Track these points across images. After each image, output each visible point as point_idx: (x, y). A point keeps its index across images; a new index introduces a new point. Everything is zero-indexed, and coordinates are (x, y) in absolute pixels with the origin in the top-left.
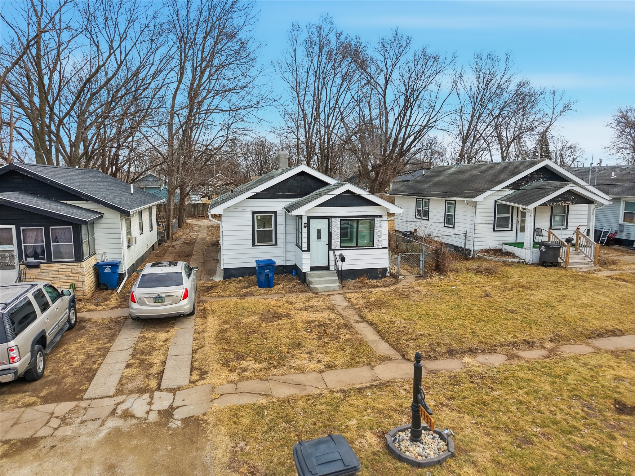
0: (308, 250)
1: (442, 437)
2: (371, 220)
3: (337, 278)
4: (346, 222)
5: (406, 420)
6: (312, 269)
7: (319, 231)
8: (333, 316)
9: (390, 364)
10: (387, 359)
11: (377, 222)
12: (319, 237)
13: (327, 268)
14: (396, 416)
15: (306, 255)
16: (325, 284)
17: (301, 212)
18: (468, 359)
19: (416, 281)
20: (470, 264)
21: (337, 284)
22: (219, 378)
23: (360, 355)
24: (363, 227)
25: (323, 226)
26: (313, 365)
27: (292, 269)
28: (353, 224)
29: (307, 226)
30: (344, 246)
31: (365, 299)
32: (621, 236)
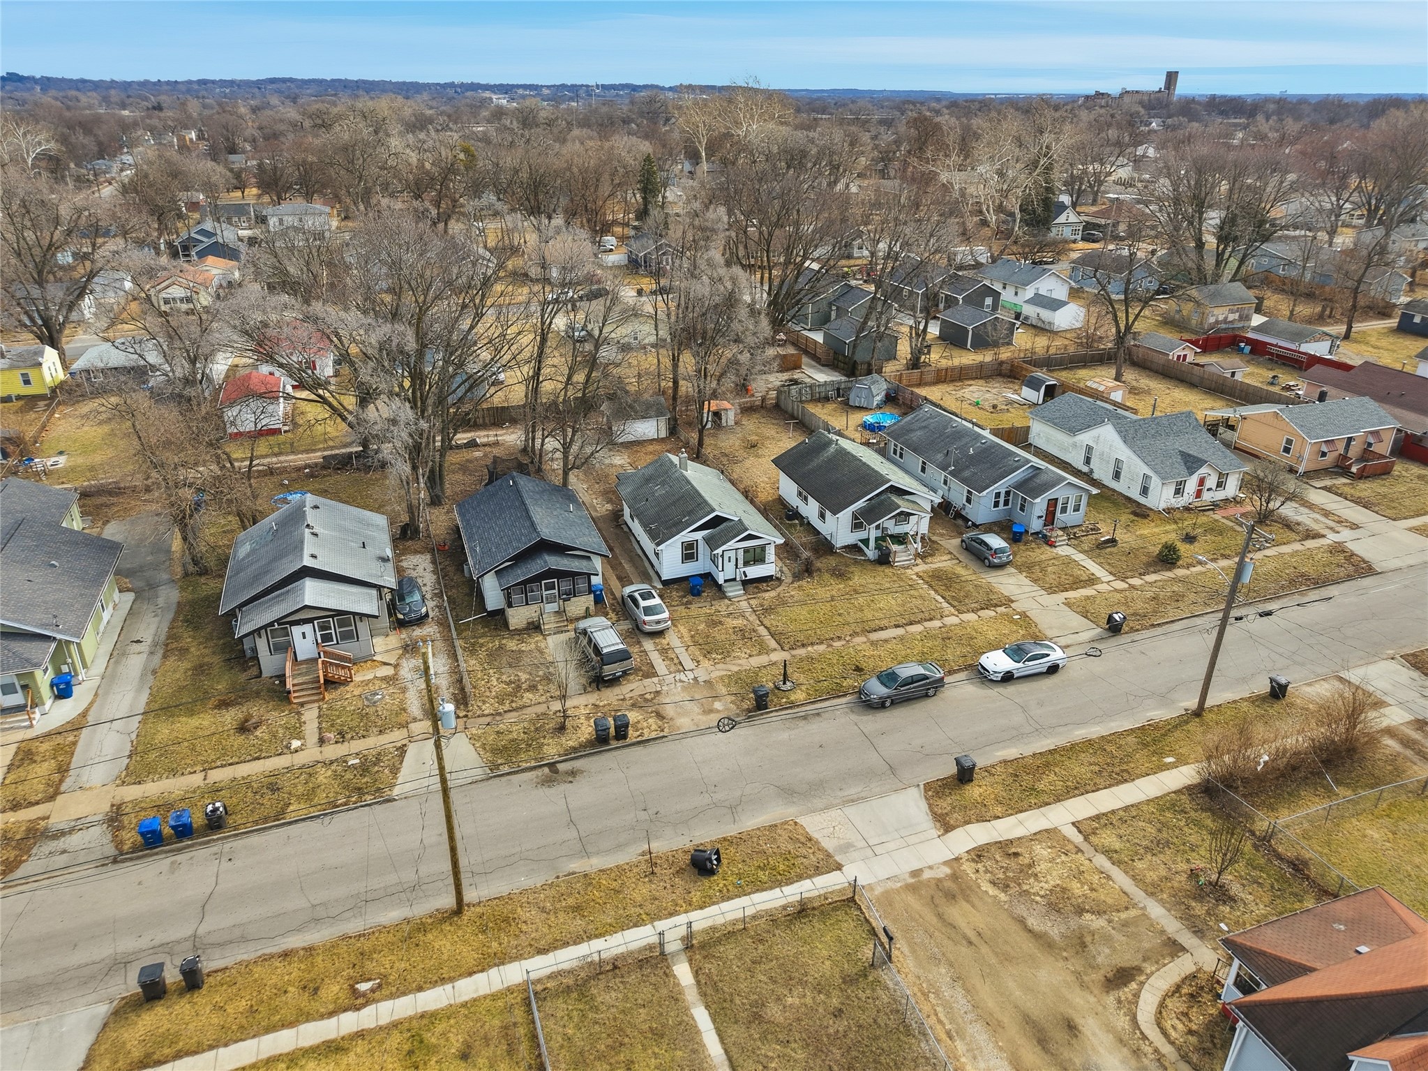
0: (723, 570)
1: (793, 683)
2: (763, 548)
3: (742, 588)
4: (746, 551)
5: (782, 678)
6: (726, 581)
7: (730, 558)
8: (745, 622)
9: (776, 653)
10: (775, 650)
11: (768, 546)
12: (730, 562)
13: (734, 580)
14: (778, 677)
15: (721, 574)
16: (734, 591)
17: (719, 551)
18: (809, 648)
19: (792, 583)
20: (832, 561)
21: (742, 592)
22: (706, 663)
23: (763, 650)
24: (758, 551)
25: (732, 554)
26: (743, 655)
27: (708, 577)
28: (752, 551)
29: (722, 556)
30: (746, 564)
31: (762, 606)
32: (963, 513)
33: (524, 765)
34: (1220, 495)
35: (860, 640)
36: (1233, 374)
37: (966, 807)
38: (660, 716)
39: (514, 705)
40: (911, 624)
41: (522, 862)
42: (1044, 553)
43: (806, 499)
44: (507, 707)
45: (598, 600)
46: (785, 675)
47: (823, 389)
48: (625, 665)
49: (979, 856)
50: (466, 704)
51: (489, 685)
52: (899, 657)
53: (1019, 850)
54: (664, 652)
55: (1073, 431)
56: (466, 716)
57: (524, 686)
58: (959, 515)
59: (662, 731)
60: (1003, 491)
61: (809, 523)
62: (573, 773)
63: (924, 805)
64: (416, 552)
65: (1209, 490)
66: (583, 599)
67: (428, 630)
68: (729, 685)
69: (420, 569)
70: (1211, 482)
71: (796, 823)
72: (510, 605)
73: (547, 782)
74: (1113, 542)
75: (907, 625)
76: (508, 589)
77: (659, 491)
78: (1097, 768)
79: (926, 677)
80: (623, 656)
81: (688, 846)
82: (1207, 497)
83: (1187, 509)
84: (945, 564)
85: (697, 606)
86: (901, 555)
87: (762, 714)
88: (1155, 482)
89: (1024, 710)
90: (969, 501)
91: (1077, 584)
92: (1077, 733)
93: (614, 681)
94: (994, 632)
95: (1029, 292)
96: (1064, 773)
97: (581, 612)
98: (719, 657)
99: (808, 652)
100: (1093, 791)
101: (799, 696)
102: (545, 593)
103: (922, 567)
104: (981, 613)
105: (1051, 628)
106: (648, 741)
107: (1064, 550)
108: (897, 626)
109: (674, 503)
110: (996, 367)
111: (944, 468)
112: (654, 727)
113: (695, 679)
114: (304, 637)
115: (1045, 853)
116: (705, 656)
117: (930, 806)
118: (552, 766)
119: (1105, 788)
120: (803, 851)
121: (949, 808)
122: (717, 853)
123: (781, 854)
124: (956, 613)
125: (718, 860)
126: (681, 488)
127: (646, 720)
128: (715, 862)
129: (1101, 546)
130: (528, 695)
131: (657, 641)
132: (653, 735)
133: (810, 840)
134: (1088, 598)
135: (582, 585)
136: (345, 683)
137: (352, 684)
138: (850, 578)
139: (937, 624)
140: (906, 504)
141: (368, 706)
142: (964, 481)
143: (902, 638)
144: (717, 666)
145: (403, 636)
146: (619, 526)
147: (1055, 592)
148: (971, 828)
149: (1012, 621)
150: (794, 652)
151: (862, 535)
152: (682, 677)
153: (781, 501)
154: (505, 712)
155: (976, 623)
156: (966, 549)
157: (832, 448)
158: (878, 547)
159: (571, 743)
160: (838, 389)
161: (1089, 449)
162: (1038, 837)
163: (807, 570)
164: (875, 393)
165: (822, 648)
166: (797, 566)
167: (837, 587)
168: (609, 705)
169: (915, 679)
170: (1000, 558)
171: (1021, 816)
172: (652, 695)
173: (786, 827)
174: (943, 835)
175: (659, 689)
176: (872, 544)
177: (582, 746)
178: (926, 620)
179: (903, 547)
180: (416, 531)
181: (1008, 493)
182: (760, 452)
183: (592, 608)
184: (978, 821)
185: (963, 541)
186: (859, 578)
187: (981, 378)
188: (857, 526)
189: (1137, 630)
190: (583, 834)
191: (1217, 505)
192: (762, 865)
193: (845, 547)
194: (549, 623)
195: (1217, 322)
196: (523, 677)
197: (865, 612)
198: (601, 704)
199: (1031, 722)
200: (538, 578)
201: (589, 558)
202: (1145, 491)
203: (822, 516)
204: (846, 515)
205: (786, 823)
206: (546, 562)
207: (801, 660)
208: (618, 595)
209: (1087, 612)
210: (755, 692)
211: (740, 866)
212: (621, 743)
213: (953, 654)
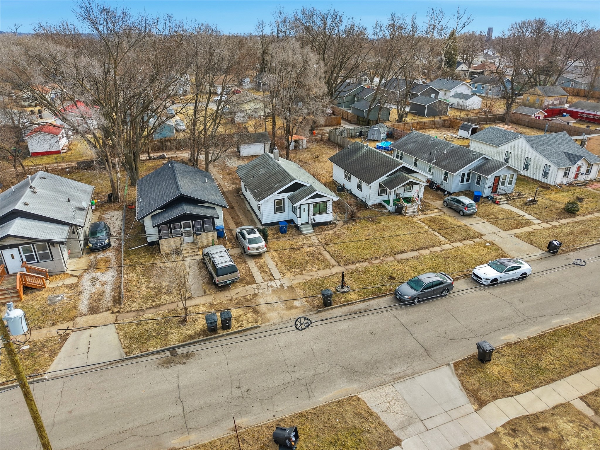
0: (300, 217)
1: (348, 287)
2: (325, 203)
3: (312, 228)
4: (315, 204)
5: (340, 284)
6: (302, 224)
7: (304, 209)
8: (314, 249)
9: (335, 268)
10: (335, 266)
11: (328, 203)
12: (304, 212)
13: (307, 223)
14: (338, 283)
15: (299, 219)
16: (307, 230)
17: (298, 204)
18: (357, 265)
19: (343, 225)
20: (367, 213)
21: (312, 231)
22: (289, 275)
23: (327, 265)
24: (322, 206)
25: (306, 207)
26: (314, 269)
27: (291, 221)
28: (318, 205)
29: (300, 208)
30: (314, 214)
31: (324, 238)
32: (442, 187)
33: (152, 349)
34: (589, 177)
35: (391, 259)
36: (568, 123)
37: (490, 384)
38: (256, 312)
39: (154, 304)
40: (422, 249)
41: (131, 439)
42: (494, 208)
43: (349, 178)
44: (149, 305)
45: (220, 235)
46: (343, 282)
47: (353, 132)
48: (233, 276)
49: (514, 430)
50: (120, 303)
51: (139, 290)
52: (418, 270)
53: (546, 425)
54: (261, 268)
55: (497, 144)
56: (118, 312)
57: (163, 291)
58: (439, 189)
59: (257, 322)
60: (466, 173)
61: (351, 193)
62: (187, 356)
63: (456, 381)
64: (115, 209)
65: (582, 174)
66: (210, 234)
67: (108, 254)
68: (304, 289)
69: (114, 219)
70: (583, 170)
71: (358, 399)
72: (160, 238)
73: (167, 363)
74: (534, 201)
75: (419, 249)
76: (158, 226)
77: (261, 171)
78: (581, 350)
79: (441, 283)
80: (232, 270)
81: (272, 421)
82: (581, 178)
83: (570, 184)
84: (435, 214)
85: (283, 239)
86: (409, 209)
87: (327, 310)
88: (553, 168)
89: (511, 304)
90: (445, 179)
91: (519, 225)
92: (554, 321)
93: (224, 287)
94: (477, 254)
95: (452, 93)
96: (557, 354)
97: (209, 242)
98: (298, 270)
99: (356, 267)
100: (585, 369)
101: (353, 296)
102: (183, 230)
103: (422, 217)
104: (465, 242)
105: (512, 251)
106: (246, 330)
107: (506, 207)
108: (413, 251)
109: (270, 178)
110: (442, 122)
111: (430, 161)
112: (251, 319)
113: (282, 285)
114: (13, 258)
115: (569, 427)
116: (288, 270)
117: (462, 382)
118: (173, 350)
119: (593, 366)
120: (366, 426)
121: (478, 385)
122: (296, 431)
123: (348, 429)
124: (449, 242)
125: (296, 436)
126: (275, 169)
127: (245, 314)
128: (294, 439)
129: (528, 204)
130: (166, 297)
131: (257, 260)
132: (250, 326)
133: (371, 414)
134: (529, 233)
135: (209, 226)
136: (40, 288)
137: (44, 290)
138: (379, 222)
139: (438, 249)
140: (412, 178)
141: (49, 305)
142: (443, 167)
143: (417, 258)
144: (297, 276)
145: (91, 258)
146: (238, 196)
147: (507, 230)
148: (501, 402)
149: (485, 247)
150: (347, 267)
151: (385, 198)
152: (273, 284)
153: (334, 182)
154: (147, 309)
155: (463, 248)
156: (447, 206)
157: (365, 149)
158: (395, 204)
159: (189, 332)
160: (361, 132)
161: (508, 153)
162: (557, 411)
163: (352, 218)
164: (382, 132)
165: (365, 264)
166: (345, 217)
167: (371, 227)
168: (221, 303)
169: (434, 283)
170: (470, 210)
171: (537, 391)
172: (251, 297)
173: (351, 402)
174: (479, 409)
175: (256, 292)
176: (391, 202)
177: (198, 334)
178: (431, 247)
179: (410, 204)
180: (117, 198)
181: (469, 174)
182: (321, 160)
183: (216, 240)
184: (504, 396)
185: (445, 201)
186: (384, 222)
187: (435, 128)
188: (382, 191)
189: (567, 252)
190: (187, 410)
191: (587, 183)
192: (333, 440)
193: (374, 205)
194: (186, 249)
195: (549, 105)
196: (164, 284)
197: (391, 241)
198: (215, 303)
199: (519, 314)
200: (178, 219)
201: (214, 208)
202: (545, 174)
203: (360, 187)
204: (375, 185)
205: (351, 398)
206: (183, 209)
207: (353, 272)
208: (234, 233)
209: (532, 241)
210: (322, 293)
211: (315, 441)
212: (226, 332)
213: (454, 267)
